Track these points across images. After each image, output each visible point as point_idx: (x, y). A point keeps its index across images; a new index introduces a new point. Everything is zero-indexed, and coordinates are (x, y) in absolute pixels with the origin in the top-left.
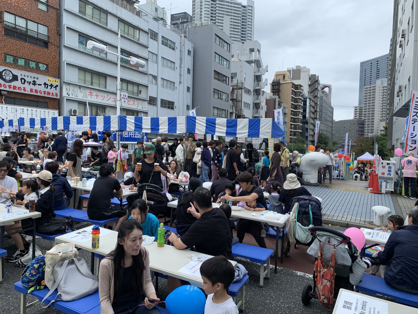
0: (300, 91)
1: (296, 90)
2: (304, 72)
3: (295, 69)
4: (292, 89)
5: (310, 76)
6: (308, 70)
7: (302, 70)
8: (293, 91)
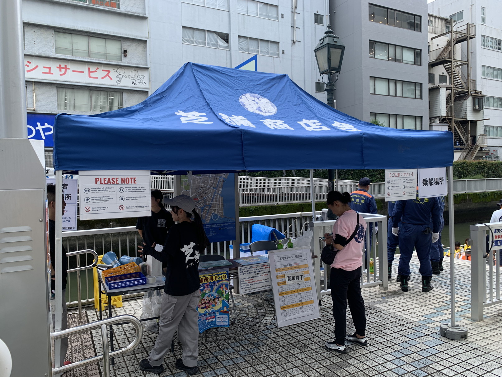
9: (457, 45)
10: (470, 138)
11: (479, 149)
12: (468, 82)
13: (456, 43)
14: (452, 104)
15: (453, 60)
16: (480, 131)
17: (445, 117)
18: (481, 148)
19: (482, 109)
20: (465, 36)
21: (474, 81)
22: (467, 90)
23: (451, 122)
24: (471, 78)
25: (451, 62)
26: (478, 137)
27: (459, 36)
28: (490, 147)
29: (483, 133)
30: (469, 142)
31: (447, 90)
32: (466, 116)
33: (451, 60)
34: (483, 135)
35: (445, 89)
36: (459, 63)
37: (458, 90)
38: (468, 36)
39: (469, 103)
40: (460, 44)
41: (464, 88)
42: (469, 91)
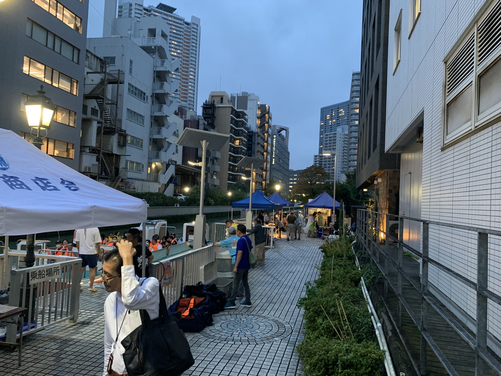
0: (243, 119)
1: (237, 118)
2: (252, 100)
3: (241, 96)
4: (232, 115)
5: (259, 106)
6: (257, 99)
7: (250, 98)
8: (232, 118)
9: (109, 85)
10: (114, 170)
11: (120, 180)
12: (116, 120)
13: (108, 83)
14: (101, 137)
15: (105, 98)
16: (122, 165)
17: (94, 148)
18: (122, 179)
19: (125, 146)
20: (115, 79)
21: (120, 121)
22: (114, 127)
23: (99, 153)
24: (118, 117)
25: (103, 99)
26: (120, 170)
27: (111, 78)
28: (129, 179)
29: (124, 166)
30: (113, 173)
31: (98, 123)
32: (112, 150)
33: (103, 97)
34: (124, 168)
35: (96, 122)
36: (110, 102)
37: (107, 126)
38: (118, 81)
39: (115, 139)
40: (111, 85)
41: (112, 125)
42: (116, 128)
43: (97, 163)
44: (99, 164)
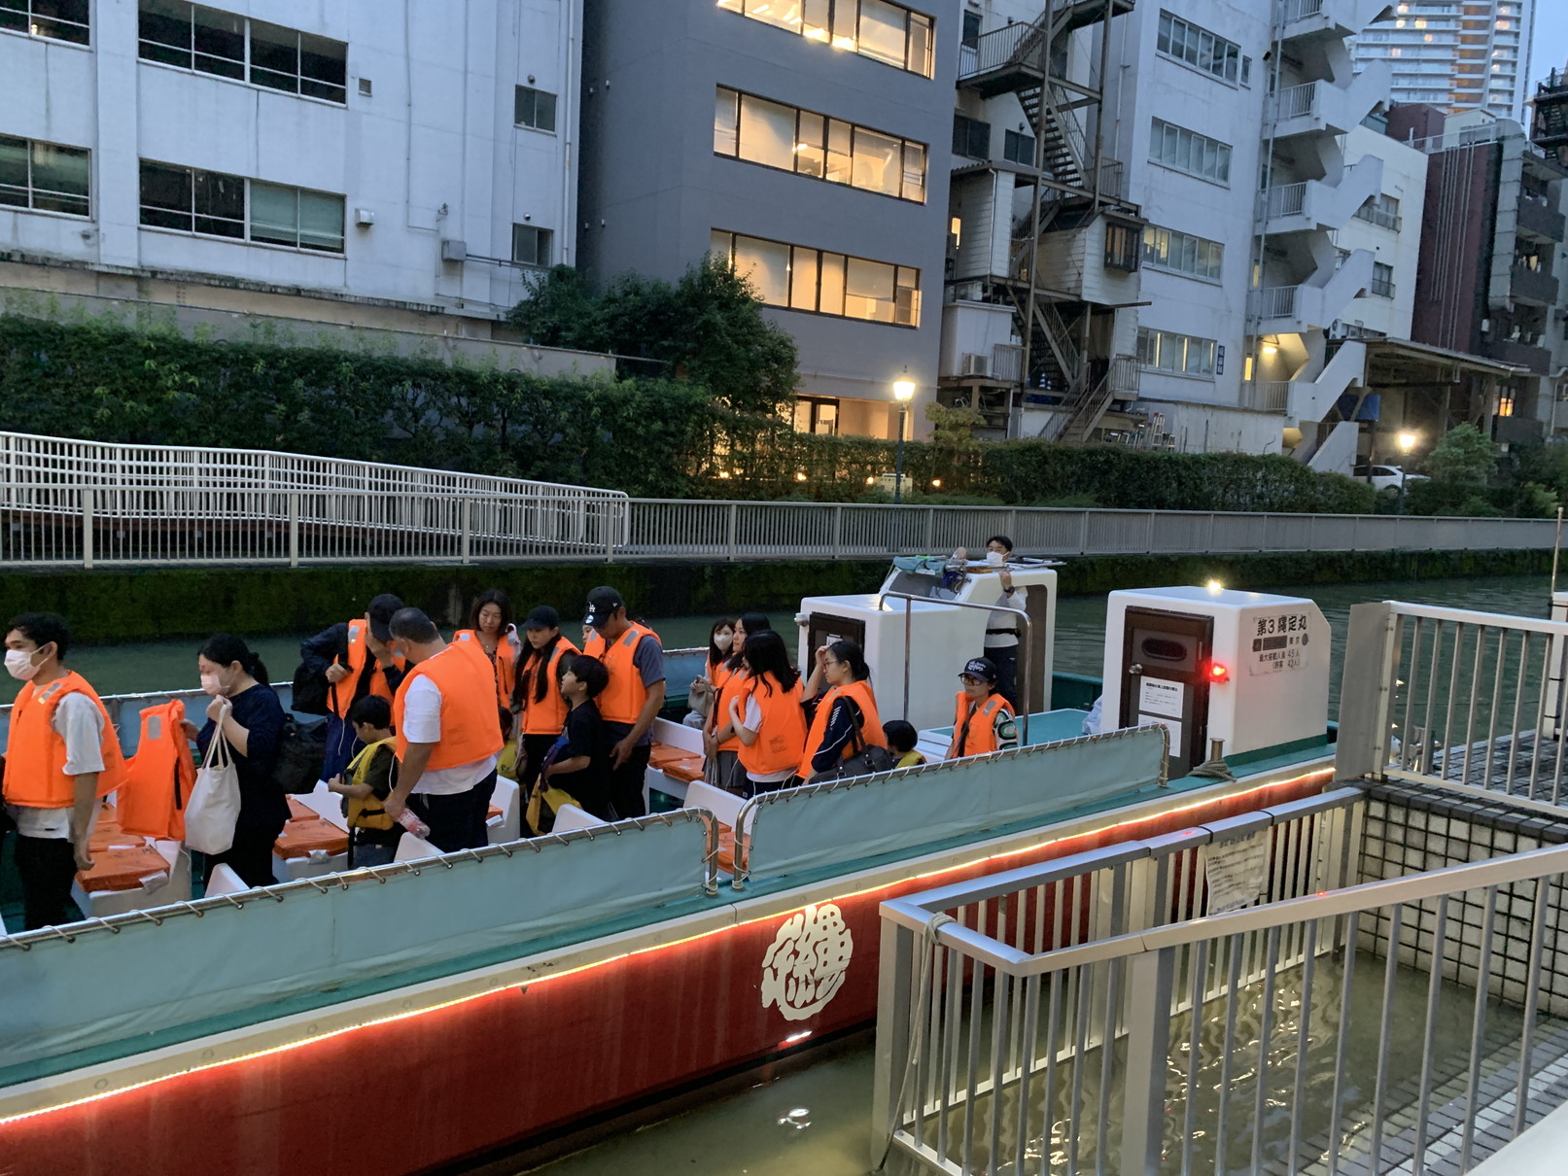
10: (1085, 366)
11: (1108, 403)
12: (1096, 166)
13: (1074, 25)
15: (1060, 83)
16: (1122, 342)
17: (1002, 282)
18: (1116, 402)
19: (1135, 270)
21: (1119, 170)
22: (1091, 196)
23: (1022, 303)
24: (1108, 153)
26: (1113, 365)
28: (1151, 404)
29: (1130, 351)
30: (1082, 376)
32: (1080, 287)
34: (1129, 358)
35: (1012, 179)
37: (1063, 192)
39: (1090, 242)
41: (1081, 189)
42: (1098, 198)
43: (1016, 341)
44: (1024, 345)
